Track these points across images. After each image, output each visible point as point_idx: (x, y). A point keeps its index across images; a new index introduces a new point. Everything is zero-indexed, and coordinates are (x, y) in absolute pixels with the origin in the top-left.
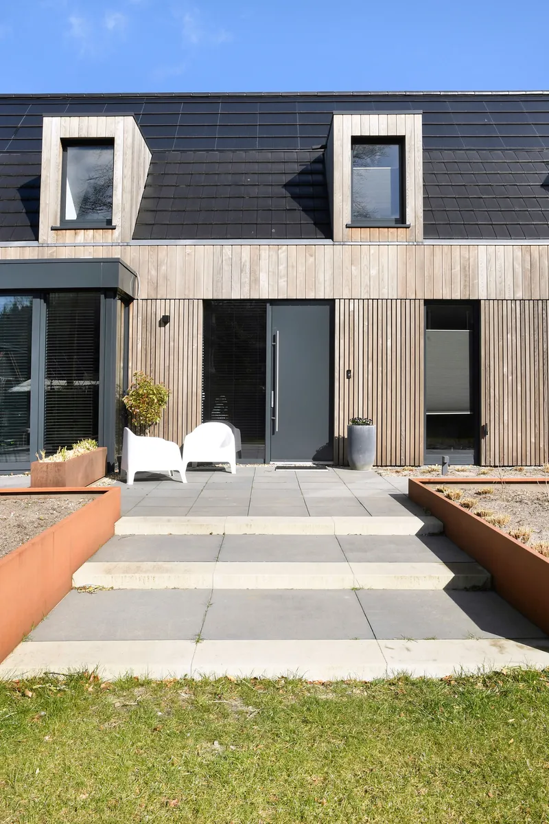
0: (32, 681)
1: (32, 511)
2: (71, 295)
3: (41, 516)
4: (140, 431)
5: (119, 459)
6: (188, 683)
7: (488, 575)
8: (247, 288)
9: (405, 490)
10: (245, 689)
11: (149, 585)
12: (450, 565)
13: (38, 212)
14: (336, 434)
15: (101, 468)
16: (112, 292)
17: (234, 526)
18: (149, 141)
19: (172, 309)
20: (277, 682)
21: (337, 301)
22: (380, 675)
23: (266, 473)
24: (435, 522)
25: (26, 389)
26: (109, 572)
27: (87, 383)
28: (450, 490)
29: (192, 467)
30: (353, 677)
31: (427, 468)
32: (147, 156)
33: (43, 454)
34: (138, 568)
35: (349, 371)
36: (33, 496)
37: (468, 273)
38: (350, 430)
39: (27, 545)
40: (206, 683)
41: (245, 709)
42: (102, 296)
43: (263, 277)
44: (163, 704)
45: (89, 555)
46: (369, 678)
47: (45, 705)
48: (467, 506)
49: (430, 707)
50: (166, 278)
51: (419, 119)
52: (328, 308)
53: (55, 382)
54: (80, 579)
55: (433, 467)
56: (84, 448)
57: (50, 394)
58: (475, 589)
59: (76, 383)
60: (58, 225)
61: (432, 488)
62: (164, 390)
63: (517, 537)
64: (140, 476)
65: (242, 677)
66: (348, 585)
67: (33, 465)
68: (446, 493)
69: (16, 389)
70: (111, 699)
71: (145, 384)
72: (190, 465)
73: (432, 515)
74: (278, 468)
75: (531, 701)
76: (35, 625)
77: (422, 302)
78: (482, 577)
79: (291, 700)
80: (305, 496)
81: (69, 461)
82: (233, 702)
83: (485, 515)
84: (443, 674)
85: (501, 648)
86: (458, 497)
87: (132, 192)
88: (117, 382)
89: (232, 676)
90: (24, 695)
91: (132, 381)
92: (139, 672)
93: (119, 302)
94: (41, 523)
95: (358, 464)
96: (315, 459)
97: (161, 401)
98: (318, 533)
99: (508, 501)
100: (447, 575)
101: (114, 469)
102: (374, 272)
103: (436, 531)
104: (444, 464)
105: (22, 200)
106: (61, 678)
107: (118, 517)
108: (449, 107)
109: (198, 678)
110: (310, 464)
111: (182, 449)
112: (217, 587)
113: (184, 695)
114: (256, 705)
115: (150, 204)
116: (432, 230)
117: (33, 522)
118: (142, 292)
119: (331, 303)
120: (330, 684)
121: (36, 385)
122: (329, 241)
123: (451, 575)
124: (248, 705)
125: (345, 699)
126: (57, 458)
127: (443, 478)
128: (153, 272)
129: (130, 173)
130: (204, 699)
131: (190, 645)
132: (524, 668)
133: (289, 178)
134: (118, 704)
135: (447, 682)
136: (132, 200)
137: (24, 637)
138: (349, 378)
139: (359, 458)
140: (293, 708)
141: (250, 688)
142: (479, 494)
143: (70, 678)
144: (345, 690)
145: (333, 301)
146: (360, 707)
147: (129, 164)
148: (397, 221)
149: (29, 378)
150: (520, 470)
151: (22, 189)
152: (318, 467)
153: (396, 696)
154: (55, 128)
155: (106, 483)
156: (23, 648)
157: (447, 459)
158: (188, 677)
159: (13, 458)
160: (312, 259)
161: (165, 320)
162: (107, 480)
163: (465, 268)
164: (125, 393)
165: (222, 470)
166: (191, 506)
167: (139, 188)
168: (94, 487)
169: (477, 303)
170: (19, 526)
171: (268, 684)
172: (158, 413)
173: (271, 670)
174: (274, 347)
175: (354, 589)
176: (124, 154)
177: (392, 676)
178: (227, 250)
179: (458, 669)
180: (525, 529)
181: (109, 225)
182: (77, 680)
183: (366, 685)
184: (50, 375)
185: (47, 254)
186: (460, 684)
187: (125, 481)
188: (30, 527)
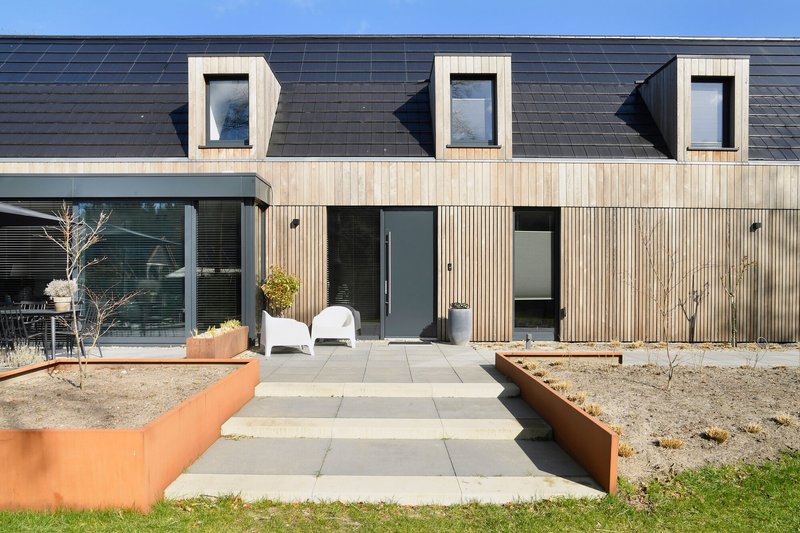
0: (191, 501)
1: (189, 377)
2: (217, 202)
3: (196, 381)
4: (276, 313)
5: (259, 336)
6: (310, 505)
7: (550, 428)
8: (364, 196)
9: (493, 362)
10: (353, 510)
11: (282, 434)
12: (521, 421)
13: (187, 133)
14: (439, 316)
15: (244, 343)
16: (250, 201)
17: (351, 390)
18: (278, 75)
19: (300, 214)
20: (378, 506)
21: (439, 208)
22: (456, 501)
23: (380, 347)
24: (513, 388)
25: (181, 275)
26: (250, 424)
27: (232, 271)
28: (528, 362)
29: (319, 342)
30: (435, 502)
31: (515, 343)
32: (278, 88)
33: (196, 331)
34: (273, 422)
35: (450, 265)
36: (188, 365)
37: (550, 185)
38: (450, 313)
39: (184, 403)
40: (323, 505)
41: (352, 524)
42: (243, 204)
43: (377, 188)
44: (290, 519)
45: (234, 412)
46: (448, 504)
47: (201, 517)
48: (540, 375)
49: (491, 524)
50: (296, 189)
51: (508, 60)
52: (432, 213)
53: (205, 270)
54: (227, 429)
55: (520, 342)
56: (230, 327)
57: (201, 279)
58: (539, 439)
59: (223, 271)
60: (204, 145)
61: (513, 361)
62: (295, 279)
63: (574, 400)
64: (275, 350)
65: (351, 502)
66: (439, 436)
67: (188, 340)
68: (524, 365)
69: (172, 275)
70: (251, 514)
71: (280, 275)
72: (318, 340)
73: (512, 382)
74: (391, 343)
75: (567, 520)
76: (192, 462)
77: (511, 208)
78: (545, 430)
79: (388, 518)
80: (411, 366)
81: (218, 338)
82: (344, 518)
83: (553, 382)
84: (504, 502)
85: (551, 482)
86: (534, 367)
87: (265, 117)
88: (257, 272)
89: (343, 501)
90: (185, 510)
91: (269, 272)
92: (273, 497)
93: (257, 208)
94: (195, 387)
95: (457, 341)
96: (421, 336)
97: (293, 288)
98: (419, 395)
99: (574, 371)
100: (518, 429)
101: (254, 344)
102: (470, 184)
103: (514, 395)
104: (527, 340)
105: (174, 123)
106: (213, 499)
107: (258, 383)
108: (537, 48)
109: (317, 502)
110: (418, 340)
111: (310, 328)
112: (335, 437)
113: (306, 513)
114: (360, 521)
115: (281, 127)
116: (519, 150)
117: (189, 386)
118: (276, 200)
119: (434, 209)
120: (418, 507)
121: (189, 272)
122: (432, 159)
123: (520, 429)
124: (354, 521)
125: (428, 518)
126: (209, 334)
127: (526, 352)
128: (285, 184)
129: (263, 103)
130: (321, 516)
131: (312, 478)
132: (567, 497)
133: (398, 106)
134: (256, 518)
135: (506, 507)
136: (265, 124)
137: (184, 470)
138: (450, 270)
139: (457, 335)
140: (388, 524)
141: (357, 510)
142: (552, 365)
143: (220, 500)
144: (429, 511)
145: (436, 207)
146: (439, 523)
147: (262, 95)
148: (490, 142)
149: (183, 266)
150: (592, 345)
151: (173, 114)
152: (425, 343)
153: (467, 517)
154: (199, 67)
155: (248, 355)
156: (183, 477)
157: (530, 336)
158: (310, 501)
159: (171, 333)
160: (418, 173)
161: (295, 223)
162: (249, 352)
163: (547, 181)
164: (263, 282)
165: (344, 345)
166: (318, 374)
167: (270, 114)
168: (237, 358)
169: (557, 210)
170: (178, 389)
171: (370, 507)
172: (290, 299)
173: (374, 498)
174: (387, 245)
175: (444, 439)
176: (258, 87)
177: (465, 503)
178: (346, 166)
179: (516, 498)
180: (582, 394)
181: (247, 145)
182: (225, 501)
183: (446, 509)
184: (200, 264)
185: (195, 169)
186: (517, 509)
187: (264, 354)
188: (187, 390)
